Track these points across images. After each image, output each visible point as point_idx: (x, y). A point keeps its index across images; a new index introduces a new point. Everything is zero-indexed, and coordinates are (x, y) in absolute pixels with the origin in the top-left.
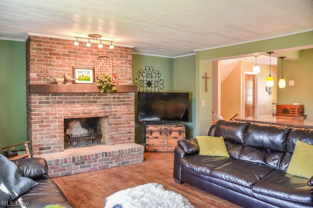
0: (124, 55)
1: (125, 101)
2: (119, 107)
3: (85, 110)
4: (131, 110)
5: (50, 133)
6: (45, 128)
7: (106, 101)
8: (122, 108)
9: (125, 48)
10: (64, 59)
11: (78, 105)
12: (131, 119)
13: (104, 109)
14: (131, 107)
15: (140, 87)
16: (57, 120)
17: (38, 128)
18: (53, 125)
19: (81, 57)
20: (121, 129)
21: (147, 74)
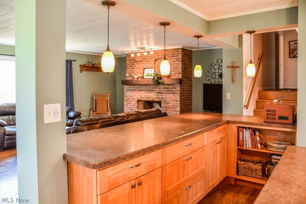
0: (176, 54)
1: (173, 91)
2: (168, 95)
3: (147, 96)
4: (177, 98)
5: (130, 107)
6: (129, 104)
7: (159, 90)
8: (170, 96)
9: (176, 49)
10: (140, 64)
11: (143, 92)
12: (177, 105)
13: (158, 95)
14: (177, 95)
15: (212, 79)
16: (133, 100)
17: (126, 104)
18: (132, 103)
19: (149, 61)
20: (169, 111)
21: (219, 66)
